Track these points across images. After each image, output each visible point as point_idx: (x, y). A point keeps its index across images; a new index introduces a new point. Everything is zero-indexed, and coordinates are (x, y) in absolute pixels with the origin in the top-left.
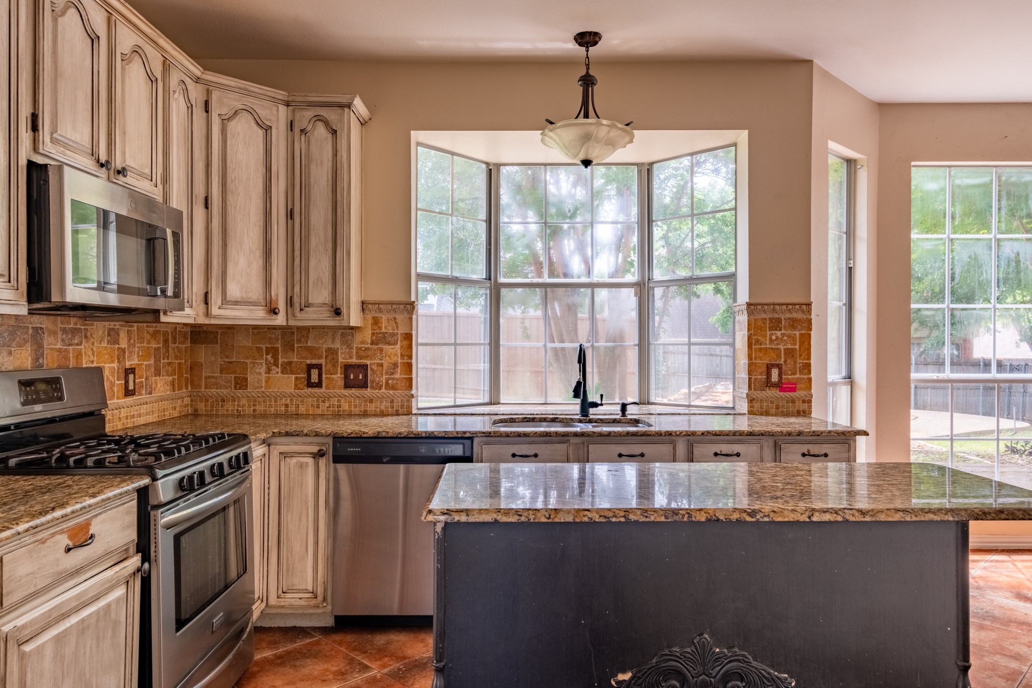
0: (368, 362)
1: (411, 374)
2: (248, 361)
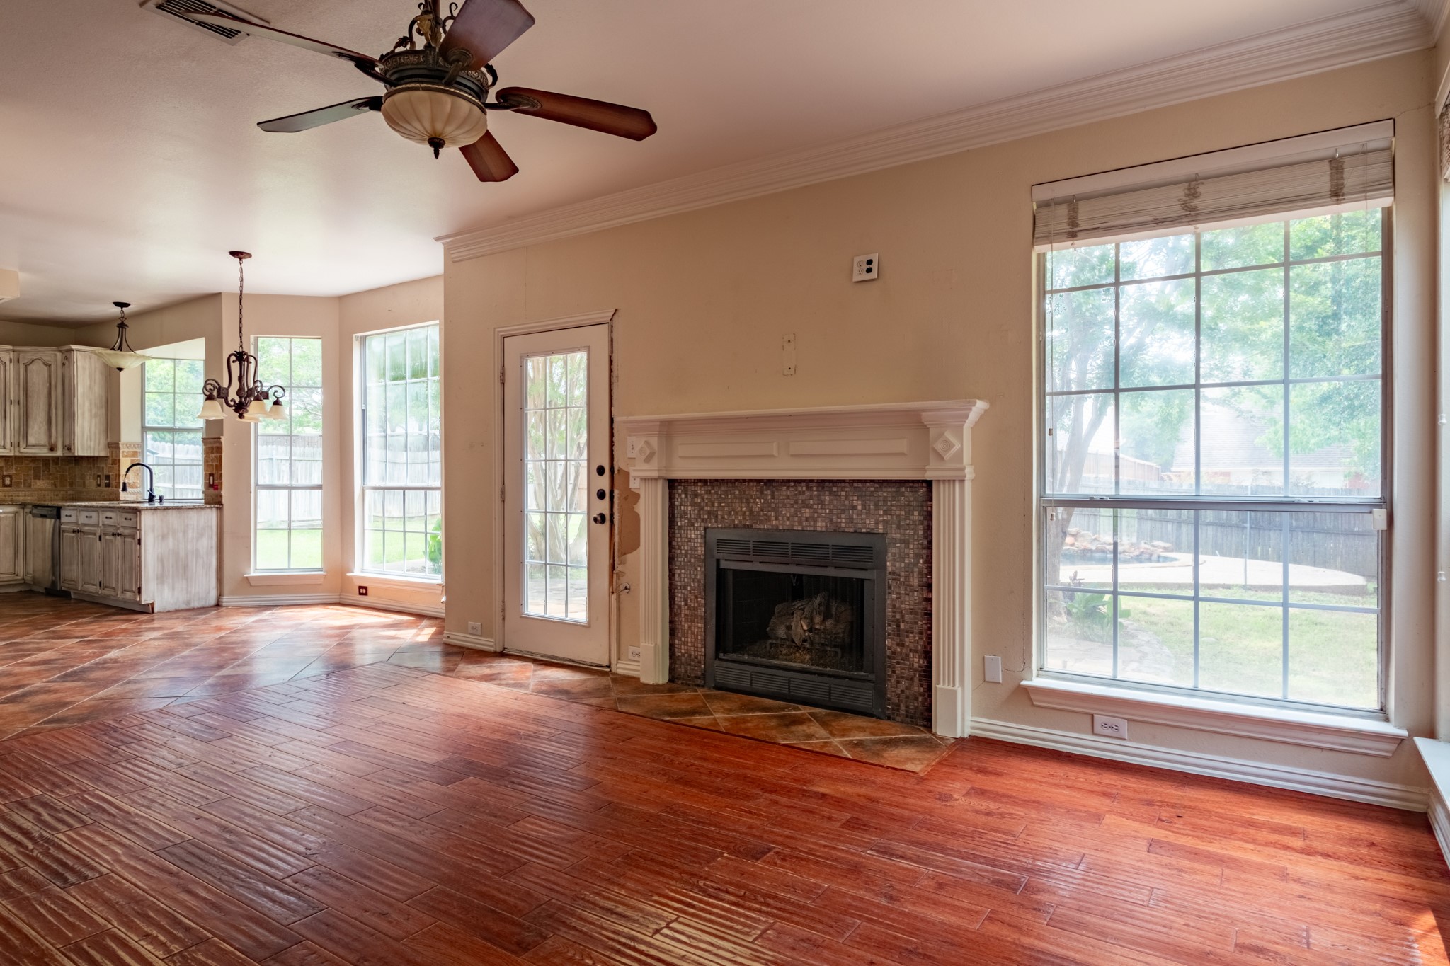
0: (109, 474)
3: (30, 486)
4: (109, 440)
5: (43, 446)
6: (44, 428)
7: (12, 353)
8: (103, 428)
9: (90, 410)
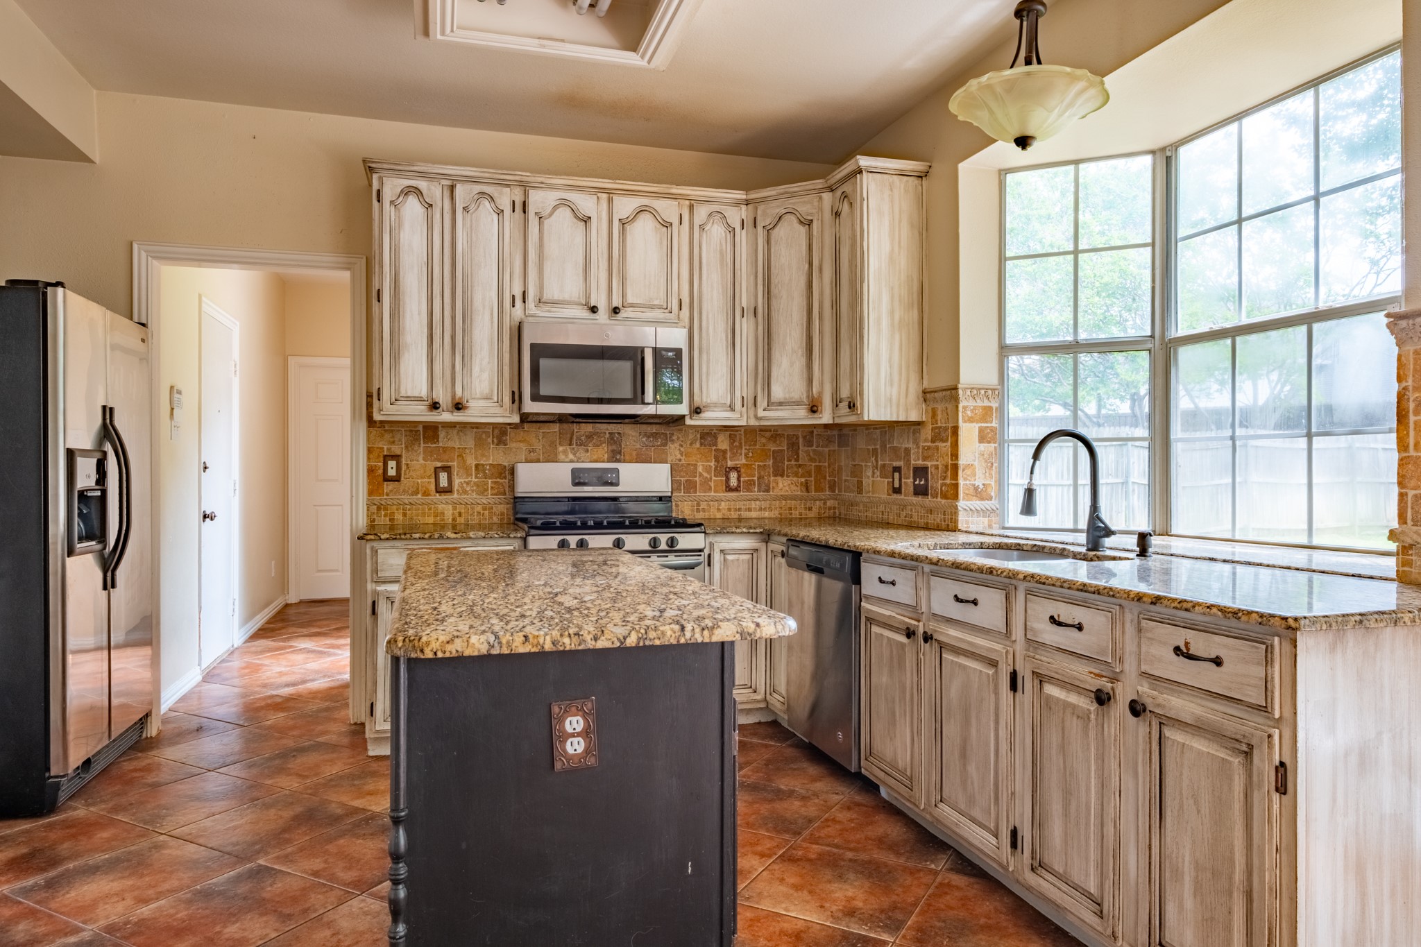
0: (929, 464)
1: (957, 480)
2: (863, 464)
3: (768, 491)
4: (926, 384)
5: (798, 403)
6: (800, 362)
7: (744, 207)
8: (914, 354)
9: (892, 312)
